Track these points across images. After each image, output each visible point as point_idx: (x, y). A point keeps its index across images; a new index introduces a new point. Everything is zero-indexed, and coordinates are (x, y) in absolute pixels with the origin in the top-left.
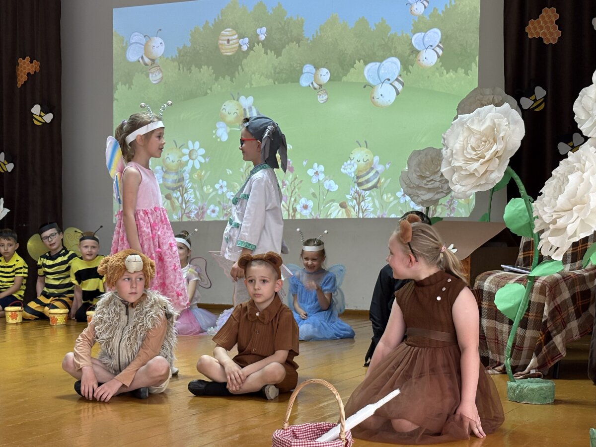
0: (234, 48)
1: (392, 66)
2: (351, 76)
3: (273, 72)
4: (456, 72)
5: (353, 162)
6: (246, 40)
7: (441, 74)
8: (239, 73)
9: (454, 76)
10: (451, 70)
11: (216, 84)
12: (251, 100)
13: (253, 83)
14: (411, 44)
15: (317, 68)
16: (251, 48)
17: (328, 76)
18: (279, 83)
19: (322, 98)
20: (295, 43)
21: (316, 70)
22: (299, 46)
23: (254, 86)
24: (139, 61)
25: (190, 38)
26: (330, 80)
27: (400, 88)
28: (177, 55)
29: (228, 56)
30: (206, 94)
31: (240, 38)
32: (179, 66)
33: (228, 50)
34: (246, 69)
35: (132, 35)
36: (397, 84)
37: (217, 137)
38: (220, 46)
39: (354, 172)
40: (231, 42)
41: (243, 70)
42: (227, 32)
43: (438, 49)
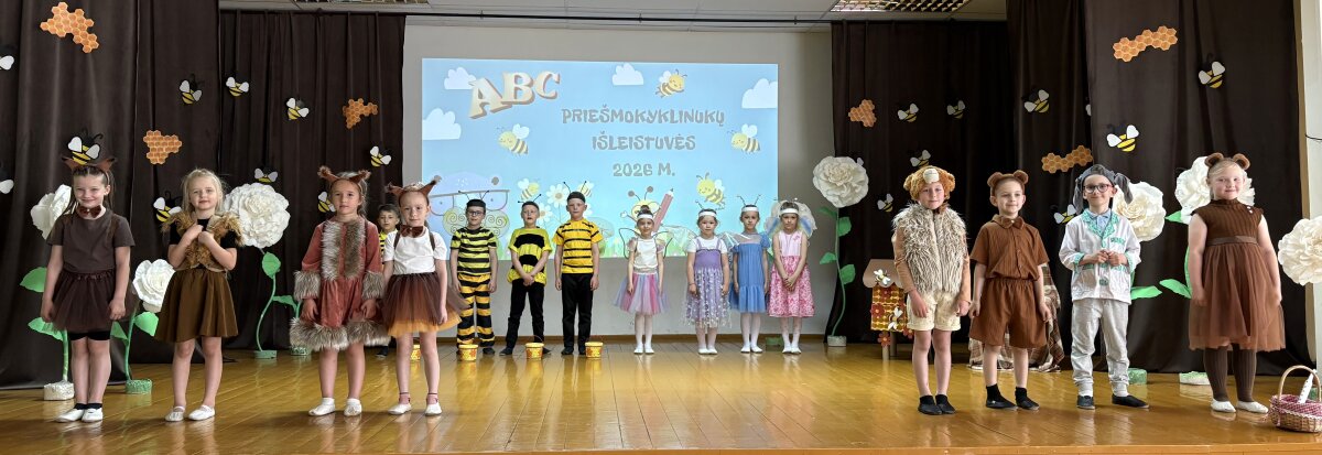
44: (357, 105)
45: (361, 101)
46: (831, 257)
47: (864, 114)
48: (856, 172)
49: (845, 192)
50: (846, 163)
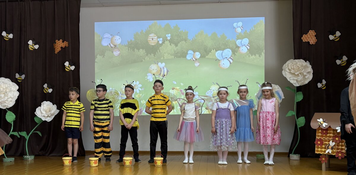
0: (155, 42)
1: (228, 52)
2: (210, 56)
3: (174, 53)
4: (255, 55)
5: (211, 91)
6: (161, 39)
7: (249, 56)
8: (158, 53)
9: (255, 57)
10: (253, 55)
11: (147, 57)
12: (164, 64)
13: (165, 57)
14: (236, 44)
15: (194, 52)
16: (163, 42)
17: (199, 56)
18: (177, 58)
19: (197, 64)
20: (184, 41)
21: (194, 53)
22: (186, 43)
23: (165, 58)
24: (108, 46)
25: (134, 37)
26: (200, 57)
27: (231, 61)
28: (128, 44)
29: (152, 45)
30: (142, 61)
31: (158, 38)
32: (128, 49)
33: (152, 43)
34: (161, 51)
35: (105, 34)
36: (230, 60)
37: (148, 80)
38: (149, 41)
39: (212, 95)
40: (154, 40)
41: (160, 52)
42: (152, 35)
43: (247, 46)
44: (59, 42)
45: (61, 40)
46: (292, 113)
47: (310, 37)
48: (306, 67)
49: (300, 78)
50: (301, 62)
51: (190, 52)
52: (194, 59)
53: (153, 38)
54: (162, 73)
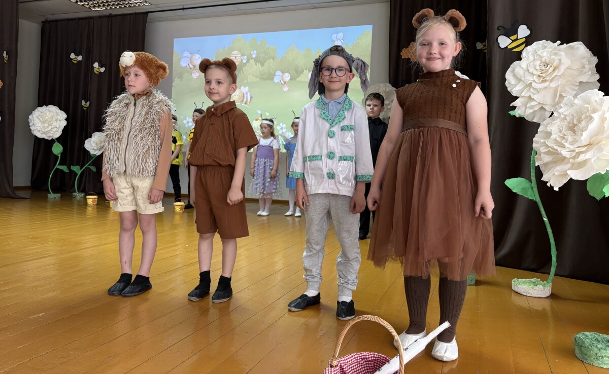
0: (238, 61)
2: (301, 78)
3: (259, 74)
6: (245, 57)
8: (241, 75)
15: (283, 73)
16: (248, 61)
17: (289, 77)
18: (262, 80)
19: (285, 89)
20: (272, 59)
22: (274, 61)
23: (249, 81)
24: (187, 66)
26: (290, 80)
31: (242, 56)
35: (184, 52)
40: (237, 58)
41: (243, 73)
42: (235, 52)
47: (412, 52)
51: (278, 73)
52: (283, 82)
53: (237, 56)
54: (245, 100)
